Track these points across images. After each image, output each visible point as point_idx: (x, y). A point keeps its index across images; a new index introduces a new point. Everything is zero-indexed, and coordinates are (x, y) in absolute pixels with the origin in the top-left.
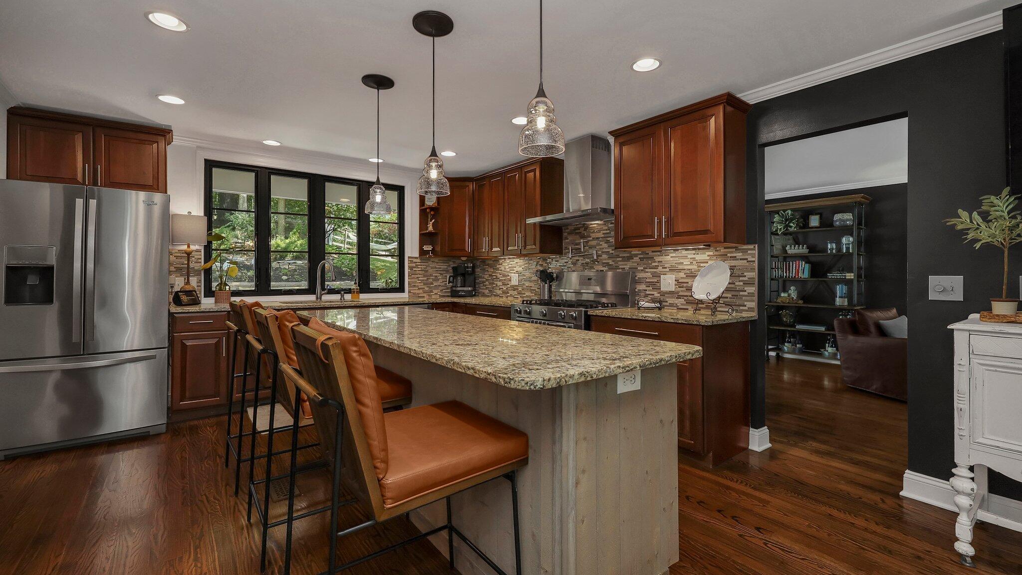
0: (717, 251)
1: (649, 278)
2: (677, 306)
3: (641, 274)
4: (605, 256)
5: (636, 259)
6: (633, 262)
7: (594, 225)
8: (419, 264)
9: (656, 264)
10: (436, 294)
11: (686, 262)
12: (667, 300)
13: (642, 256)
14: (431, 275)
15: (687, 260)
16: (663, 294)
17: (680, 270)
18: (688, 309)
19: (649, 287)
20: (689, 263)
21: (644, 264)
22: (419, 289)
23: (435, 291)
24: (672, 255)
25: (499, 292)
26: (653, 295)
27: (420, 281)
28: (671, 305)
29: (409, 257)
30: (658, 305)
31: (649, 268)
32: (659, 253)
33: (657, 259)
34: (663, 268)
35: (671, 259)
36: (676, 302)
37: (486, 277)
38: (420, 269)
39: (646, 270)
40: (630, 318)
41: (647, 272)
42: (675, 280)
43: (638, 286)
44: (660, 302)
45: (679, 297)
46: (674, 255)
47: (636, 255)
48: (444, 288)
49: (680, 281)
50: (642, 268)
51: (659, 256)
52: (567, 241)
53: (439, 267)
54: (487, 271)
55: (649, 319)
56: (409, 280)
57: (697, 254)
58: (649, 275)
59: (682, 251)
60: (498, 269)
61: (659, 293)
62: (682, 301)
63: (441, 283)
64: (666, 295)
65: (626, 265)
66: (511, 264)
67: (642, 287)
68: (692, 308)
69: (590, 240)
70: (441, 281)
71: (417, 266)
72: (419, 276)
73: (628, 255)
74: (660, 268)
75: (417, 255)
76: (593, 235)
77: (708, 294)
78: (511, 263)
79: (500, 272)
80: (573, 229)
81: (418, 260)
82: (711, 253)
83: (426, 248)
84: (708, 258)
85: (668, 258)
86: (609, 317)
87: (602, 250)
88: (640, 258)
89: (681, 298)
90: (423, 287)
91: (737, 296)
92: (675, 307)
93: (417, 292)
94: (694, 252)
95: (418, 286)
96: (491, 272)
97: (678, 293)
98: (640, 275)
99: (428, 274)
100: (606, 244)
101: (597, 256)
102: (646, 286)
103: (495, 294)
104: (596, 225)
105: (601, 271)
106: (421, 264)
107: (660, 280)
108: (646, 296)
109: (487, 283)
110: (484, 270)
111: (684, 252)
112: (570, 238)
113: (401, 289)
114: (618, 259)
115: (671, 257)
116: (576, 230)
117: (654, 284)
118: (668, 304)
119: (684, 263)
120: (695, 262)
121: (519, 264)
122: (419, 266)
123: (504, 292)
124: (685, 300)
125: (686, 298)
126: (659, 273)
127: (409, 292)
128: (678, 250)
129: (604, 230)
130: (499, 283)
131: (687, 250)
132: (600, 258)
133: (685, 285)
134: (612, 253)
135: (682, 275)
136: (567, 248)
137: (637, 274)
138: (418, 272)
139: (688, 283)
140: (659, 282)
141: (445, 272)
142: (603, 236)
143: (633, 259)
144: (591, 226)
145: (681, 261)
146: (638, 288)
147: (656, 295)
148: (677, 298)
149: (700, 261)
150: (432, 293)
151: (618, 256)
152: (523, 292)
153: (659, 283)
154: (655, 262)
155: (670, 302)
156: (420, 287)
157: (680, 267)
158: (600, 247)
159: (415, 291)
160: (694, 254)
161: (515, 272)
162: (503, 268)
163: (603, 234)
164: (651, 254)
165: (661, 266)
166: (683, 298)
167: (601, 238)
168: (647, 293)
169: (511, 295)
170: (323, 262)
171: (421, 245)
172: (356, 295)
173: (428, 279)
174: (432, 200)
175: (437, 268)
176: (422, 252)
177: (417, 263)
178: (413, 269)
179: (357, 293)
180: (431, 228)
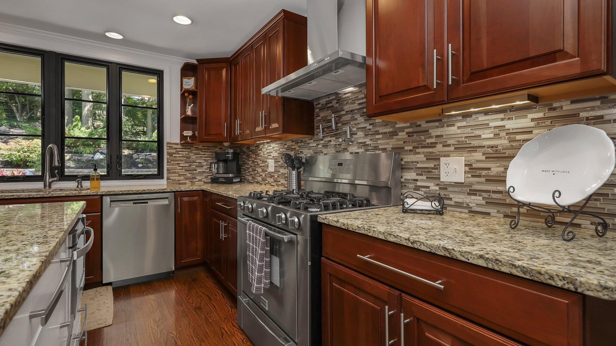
0: (554, 109)
1: (422, 162)
2: (468, 207)
3: (409, 156)
4: (361, 133)
5: (402, 135)
6: (398, 140)
7: (348, 95)
8: (180, 150)
9: (433, 140)
10: (200, 180)
11: (487, 134)
12: (451, 196)
13: (410, 130)
14: (194, 162)
15: (488, 131)
16: (444, 187)
17: (474, 149)
18: (488, 214)
19: (422, 175)
20: (492, 136)
21: (413, 142)
22: (180, 175)
23: (199, 178)
24: (459, 124)
25: (260, 179)
26: (428, 187)
27: (181, 168)
28: (459, 205)
29: (168, 143)
30: (436, 205)
31: (422, 147)
32: (437, 124)
33: (434, 132)
34: (444, 146)
35: (459, 131)
36: (468, 201)
37: (250, 163)
38: (181, 155)
39: (418, 150)
40: (383, 238)
41: (419, 153)
42: (466, 165)
43: (405, 173)
44: (440, 199)
45: (473, 193)
46: (464, 124)
47: (402, 129)
48: (209, 174)
49: (475, 166)
50: (411, 148)
51: (437, 127)
52: (318, 118)
53: (203, 153)
54: (251, 157)
55: (423, 248)
56: (168, 166)
57: (509, 119)
58: (421, 157)
59: (478, 116)
60: (258, 155)
61: (437, 185)
62: (478, 199)
63: (205, 169)
64: (450, 189)
65: (388, 144)
66: (269, 150)
67: (410, 175)
68: (498, 212)
69: (344, 115)
70: (206, 167)
71: (177, 152)
72: (179, 162)
73: (391, 130)
74: (439, 147)
75: (178, 141)
76: (347, 108)
77: (557, 194)
78: (269, 148)
79: (260, 158)
80: (325, 103)
81: (179, 146)
82: (541, 115)
83: (186, 133)
84: (532, 124)
85: (453, 130)
86: (347, 231)
87: (357, 127)
88: (407, 133)
89: (475, 195)
90: (185, 173)
91: (607, 195)
92: (465, 208)
93: (177, 178)
94: (502, 116)
95: (178, 173)
96: (253, 158)
97: (470, 185)
98: (408, 158)
99: (191, 160)
100: (362, 118)
101: (352, 135)
102: (417, 174)
103: (256, 180)
104: (350, 94)
105: (356, 153)
106: (183, 150)
107: (439, 165)
108: (417, 188)
109: (251, 170)
110: (248, 156)
111: (482, 118)
112: (322, 114)
113: (159, 175)
114: (377, 137)
115: (459, 128)
116: (328, 103)
117: (429, 172)
118: (452, 203)
119: (483, 136)
120: (503, 134)
121: (275, 149)
122: (180, 153)
123: (264, 180)
124: (484, 198)
125: (485, 195)
126: (438, 153)
127: (168, 179)
128: (469, 115)
129: (360, 99)
130: (260, 170)
131: (486, 113)
132: (355, 136)
133: (484, 173)
134: (370, 129)
135: (478, 155)
136: (318, 127)
137: (403, 156)
138: (178, 158)
139: (489, 169)
140: (437, 167)
141: (210, 158)
142: (358, 107)
143: (397, 135)
144: (344, 96)
145: (477, 133)
146: (404, 177)
147: (433, 187)
148: (469, 194)
149: (514, 131)
150: (194, 180)
151: (377, 133)
152: (278, 180)
153: (437, 169)
154: (431, 137)
155: (457, 200)
156: (180, 174)
157: (475, 143)
158: (355, 122)
159: (175, 178)
160: (502, 119)
161: (272, 157)
162: (262, 154)
163: (359, 104)
164: (424, 125)
165: (440, 143)
166: (480, 195)
167: (356, 109)
168: (419, 184)
169: (269, 183)
170: (50, 146)
171: (182, 131)
172: (95, 182)
173: (190, 166)
174: (190, 83)
175: (201, 154)
176: (183, 137)
177: (178, 150)
178: (174, 155)
179: (97, 179)
180: (189, 113)
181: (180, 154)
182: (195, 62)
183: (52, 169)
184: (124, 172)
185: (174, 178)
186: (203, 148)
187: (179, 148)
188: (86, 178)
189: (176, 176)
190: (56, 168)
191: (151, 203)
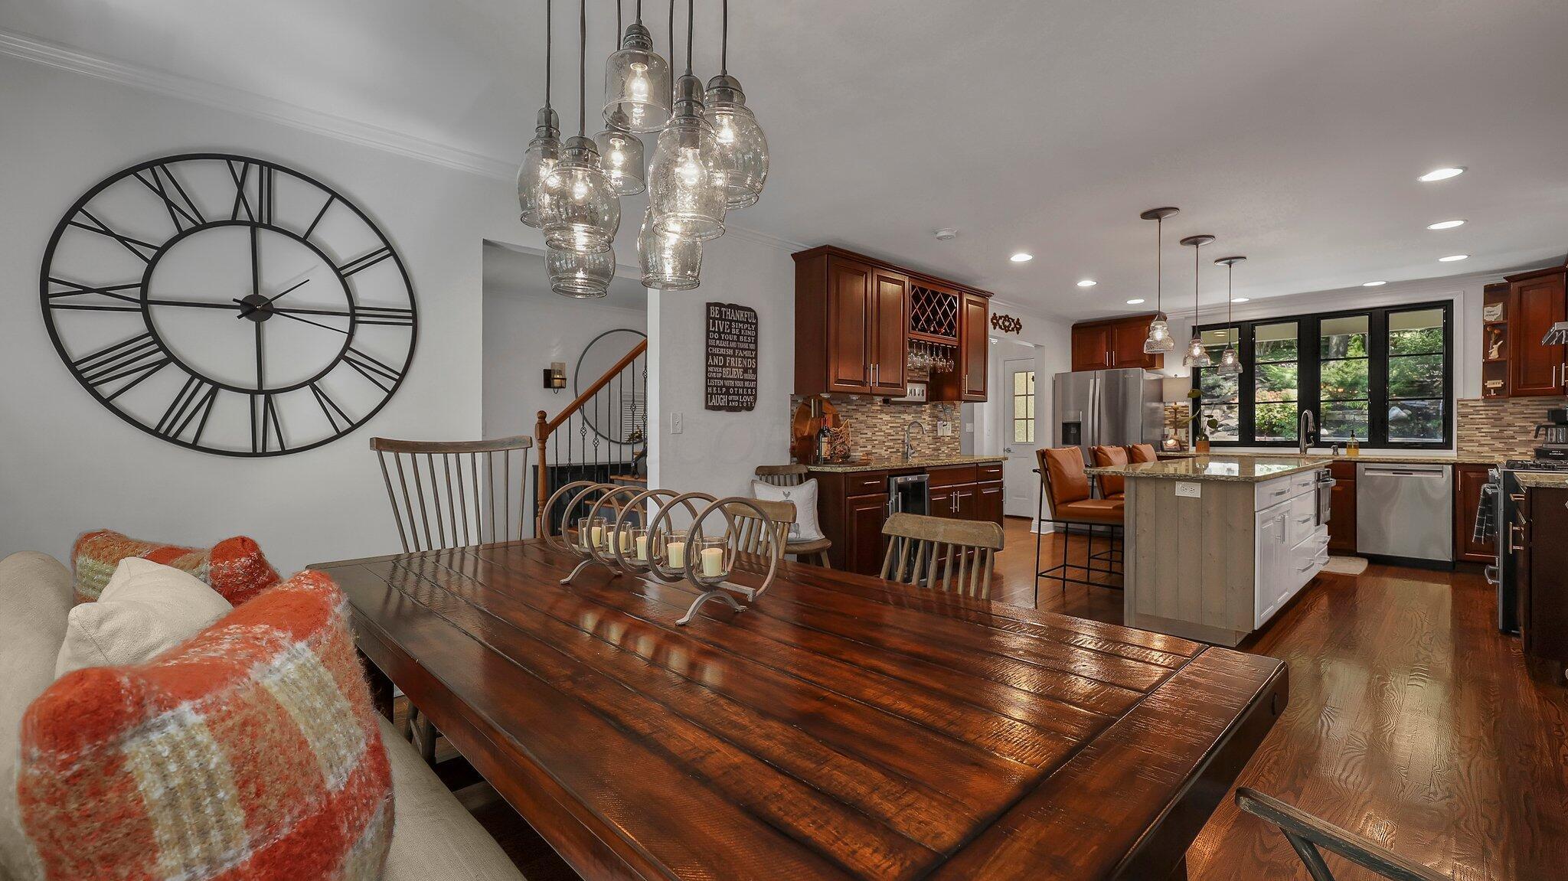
8: (1483, 408)
14: (1511, 426)
22: (1482, 445)
27: (1484, 435)
29: (1460, 400)
38: (1484, 416)
56: (1460, 433)
71: (1477, 412)
72: (1481, 426)
75: (1479, 396)
81: (1480, 404)
83: (1491, 384)
90: (1492, 443)
93: (1476, 449)
95: (1479, 441)
99: (1504, 422)
106: (1487, 408)
113: (1447, 445)
122: (1481, 412)
127: (1458, 449)
138: (1478, 421)
150: (1508, 453)
159: (1474, 448)
170: (1305, 412)
171: (1484, 381)
172: (1353, 450)
173: (1501, 431)
174: (1496, 312)
175: (1525, 414)
176: (1486, 391)
177: (1477, 408)
178: (1470, 416)
179: (1355, 447)
180: (1494, 354)
181: (1481, 414)
182: (1505, 281)
183: (1307, 436)
184: (1392, 440)
185: (1470, 449)
186: (1529, 403)
187: (1481, 406)
188: (1343, 445)
189: (1474, 446)
190: (1312, 434)
191: (1415, 475)
